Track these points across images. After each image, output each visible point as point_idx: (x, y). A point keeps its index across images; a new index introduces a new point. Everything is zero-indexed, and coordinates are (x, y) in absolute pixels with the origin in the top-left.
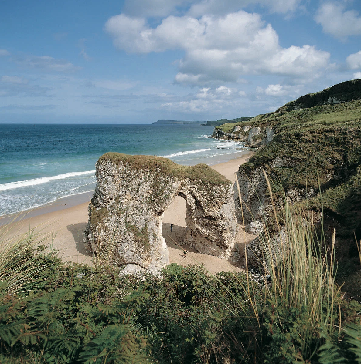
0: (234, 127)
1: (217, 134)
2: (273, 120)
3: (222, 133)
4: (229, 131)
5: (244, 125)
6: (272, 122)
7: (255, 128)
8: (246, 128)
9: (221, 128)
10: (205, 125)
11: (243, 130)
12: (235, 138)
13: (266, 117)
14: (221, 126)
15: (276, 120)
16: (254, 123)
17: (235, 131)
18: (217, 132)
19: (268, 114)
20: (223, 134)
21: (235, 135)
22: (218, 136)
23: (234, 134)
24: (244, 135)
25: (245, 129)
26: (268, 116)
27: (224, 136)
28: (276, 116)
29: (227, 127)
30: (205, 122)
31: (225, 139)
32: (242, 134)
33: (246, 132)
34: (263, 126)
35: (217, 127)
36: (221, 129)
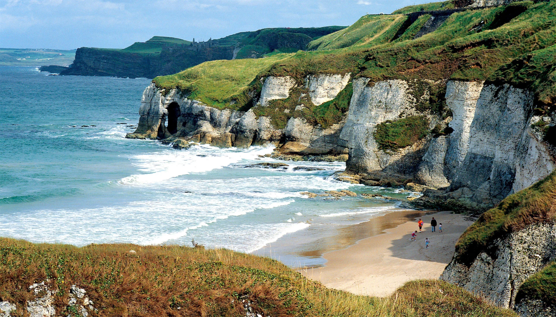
0: (257, 78)
1: (163, 120)
2: (473, 45)
3: (195, 112)
4: (234, 99)
5: (311, 69)
6: (468, 52)
7: (383, 84)
8: (326, 83)
9: (185, 84)
10: (65, 72)
11: (309, 99)
12: (265, 135)
13: (424, 30)
14: (188, 77)
15: (489, 43)
16: (367, 59)
17: (265, 100)
18: (163, 109)
19: (432, 13)
20: (201, 115)
21: (266, 122)
22: (172, 129)
23: (258, 116)
24: (315, 123)
25: (321, 90)
26: (434, 25)
27: (206, 127)
28: (476, 21)
29: (218, 79)
30: (58, 53)
31: (214, 141)
32: (302, 115)
33: (326, 105)
34: (422, 74)
35: (165, 80)
36: (185, 92)
